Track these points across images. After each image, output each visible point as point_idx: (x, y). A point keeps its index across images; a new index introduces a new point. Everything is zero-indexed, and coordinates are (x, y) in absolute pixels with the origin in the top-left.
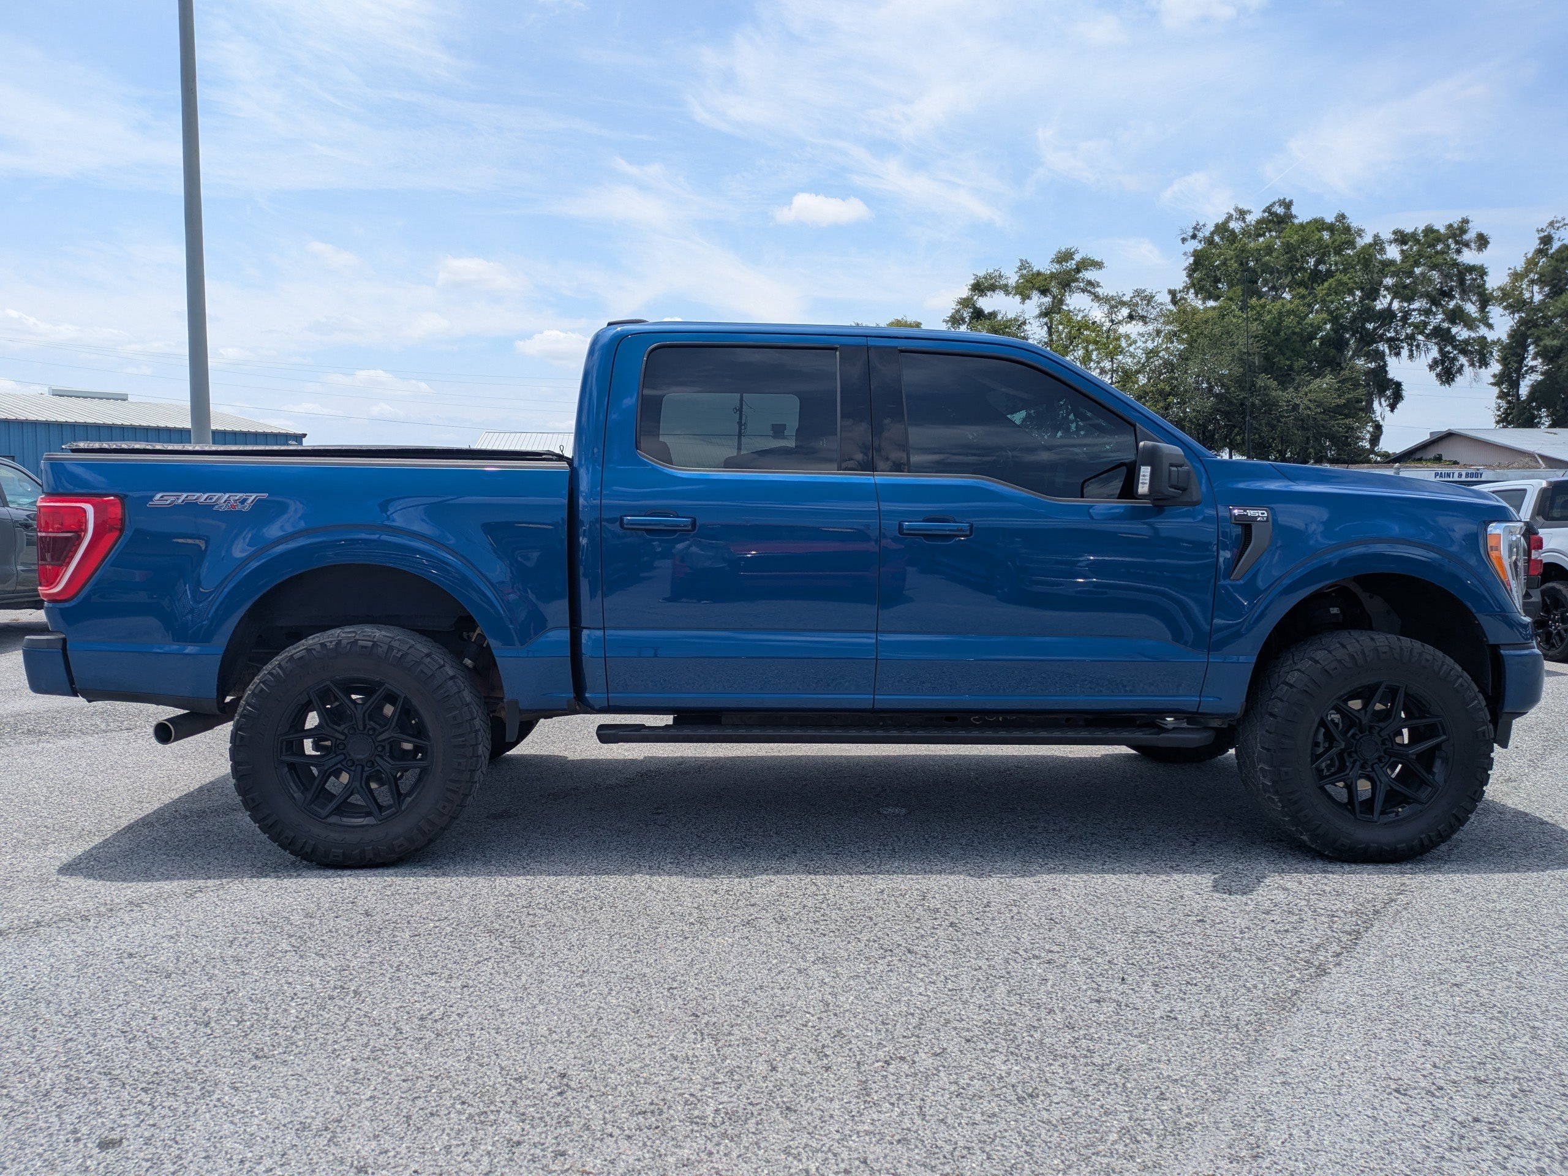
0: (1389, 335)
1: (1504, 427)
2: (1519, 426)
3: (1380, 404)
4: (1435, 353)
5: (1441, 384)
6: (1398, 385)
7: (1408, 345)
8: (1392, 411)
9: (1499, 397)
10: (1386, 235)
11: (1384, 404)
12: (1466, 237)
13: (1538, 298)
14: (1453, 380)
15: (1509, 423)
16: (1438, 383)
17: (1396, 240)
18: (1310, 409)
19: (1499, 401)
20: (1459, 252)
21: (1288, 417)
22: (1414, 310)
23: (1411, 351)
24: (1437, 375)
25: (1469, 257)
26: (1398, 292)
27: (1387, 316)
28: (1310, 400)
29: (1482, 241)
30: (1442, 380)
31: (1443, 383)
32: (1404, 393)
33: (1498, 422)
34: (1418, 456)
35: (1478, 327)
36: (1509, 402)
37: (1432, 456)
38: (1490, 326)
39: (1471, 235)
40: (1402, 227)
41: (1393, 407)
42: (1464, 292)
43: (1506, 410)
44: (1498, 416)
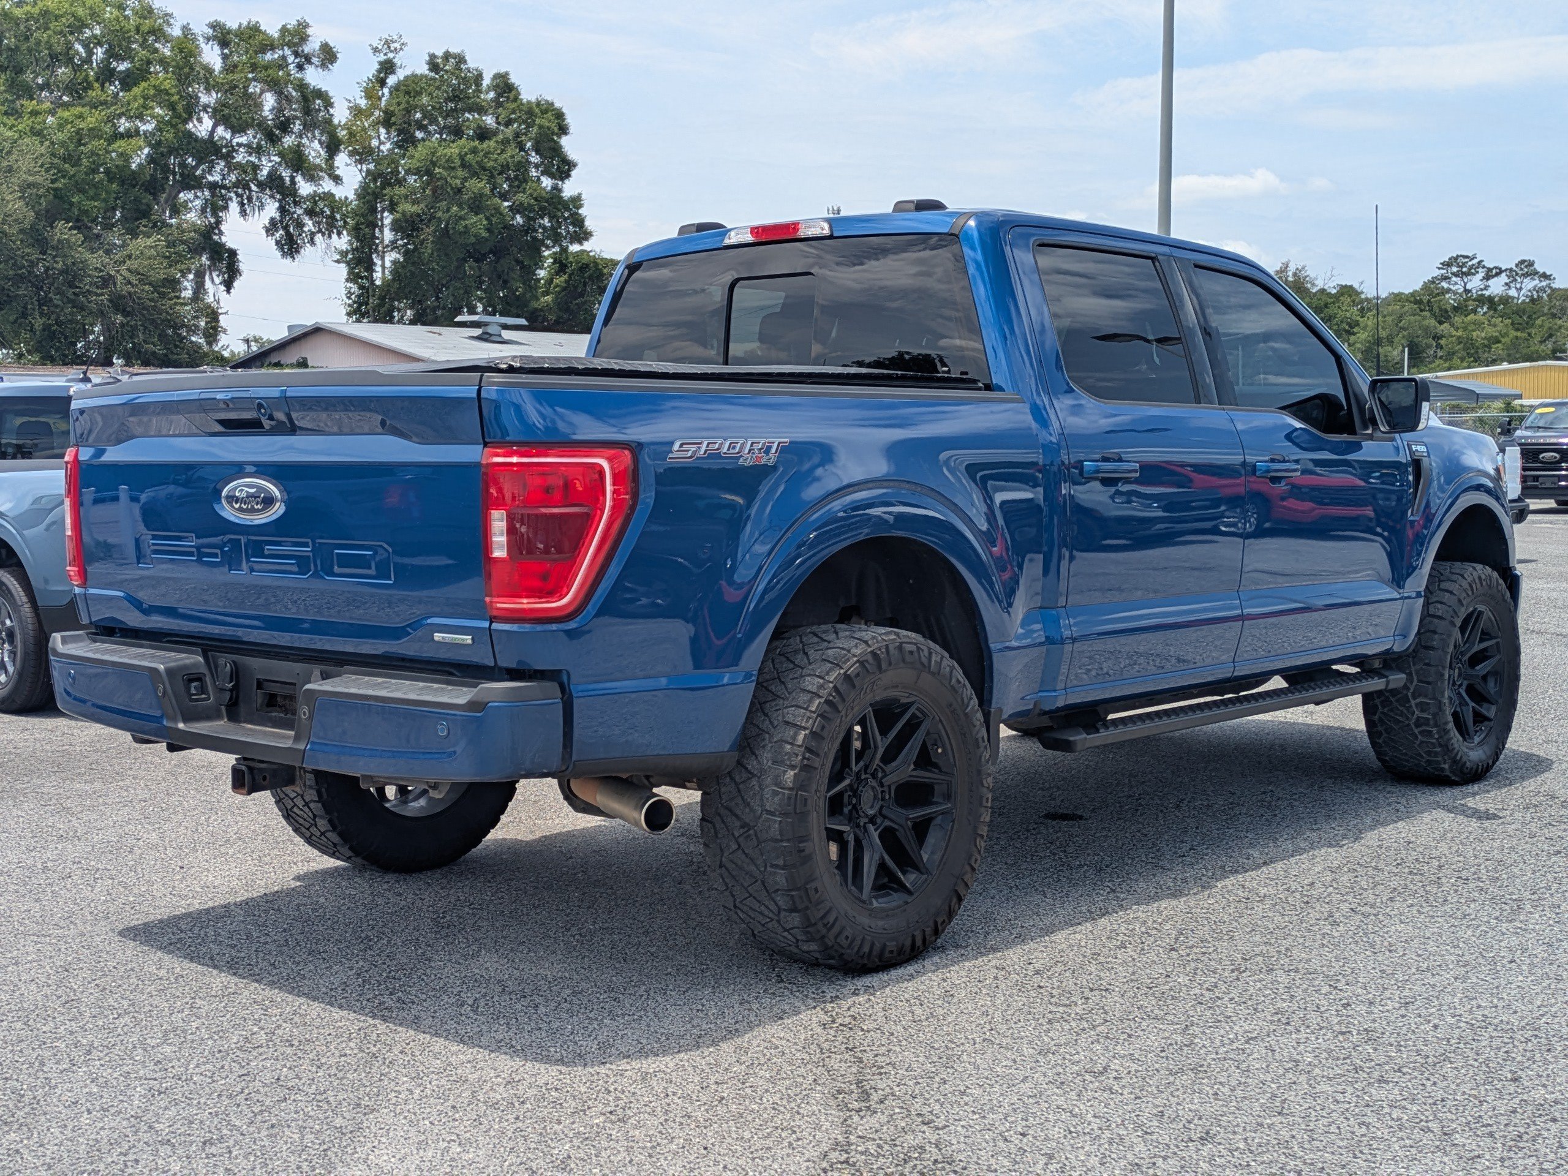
0: (210, 178)
1: (358, 321)
2: (376, 321)
3: (213, 281)
4: (271, 209)
5: (283, 256)
6: (233, 253)
7: (238, 195)
8: (228, 291)
9: (347, 280)
10: (200, 29)
11: (217, 280)
12: (307, 49)
13: (386, 147)
14: (298, 252)
15: (363, 315)
16: (278, 254)
17: (214, 38)
18: (130, 283)
19: (349, 285)
20: (300, 67)
21: (102, 295)
22: (239, 145)
23: (242, 204)
24: (277, 243)
25: (313, 77)
26: (221, 116)
27: (209, 150)
28: (129, 270)
29: (328, 55)
30: (283, 250)
31: (284, 255)
32: (242, 266)
33: (349, 314)
34: (274, 359)
35: (320, 178)
36: (361, 287)
37: (294, 361)
38: (337, 179)
39: (312, 46)
40: (222, 19)
41: (228, 285)
42: (308, 126)
43: (359, 296)
44: (350, 305)
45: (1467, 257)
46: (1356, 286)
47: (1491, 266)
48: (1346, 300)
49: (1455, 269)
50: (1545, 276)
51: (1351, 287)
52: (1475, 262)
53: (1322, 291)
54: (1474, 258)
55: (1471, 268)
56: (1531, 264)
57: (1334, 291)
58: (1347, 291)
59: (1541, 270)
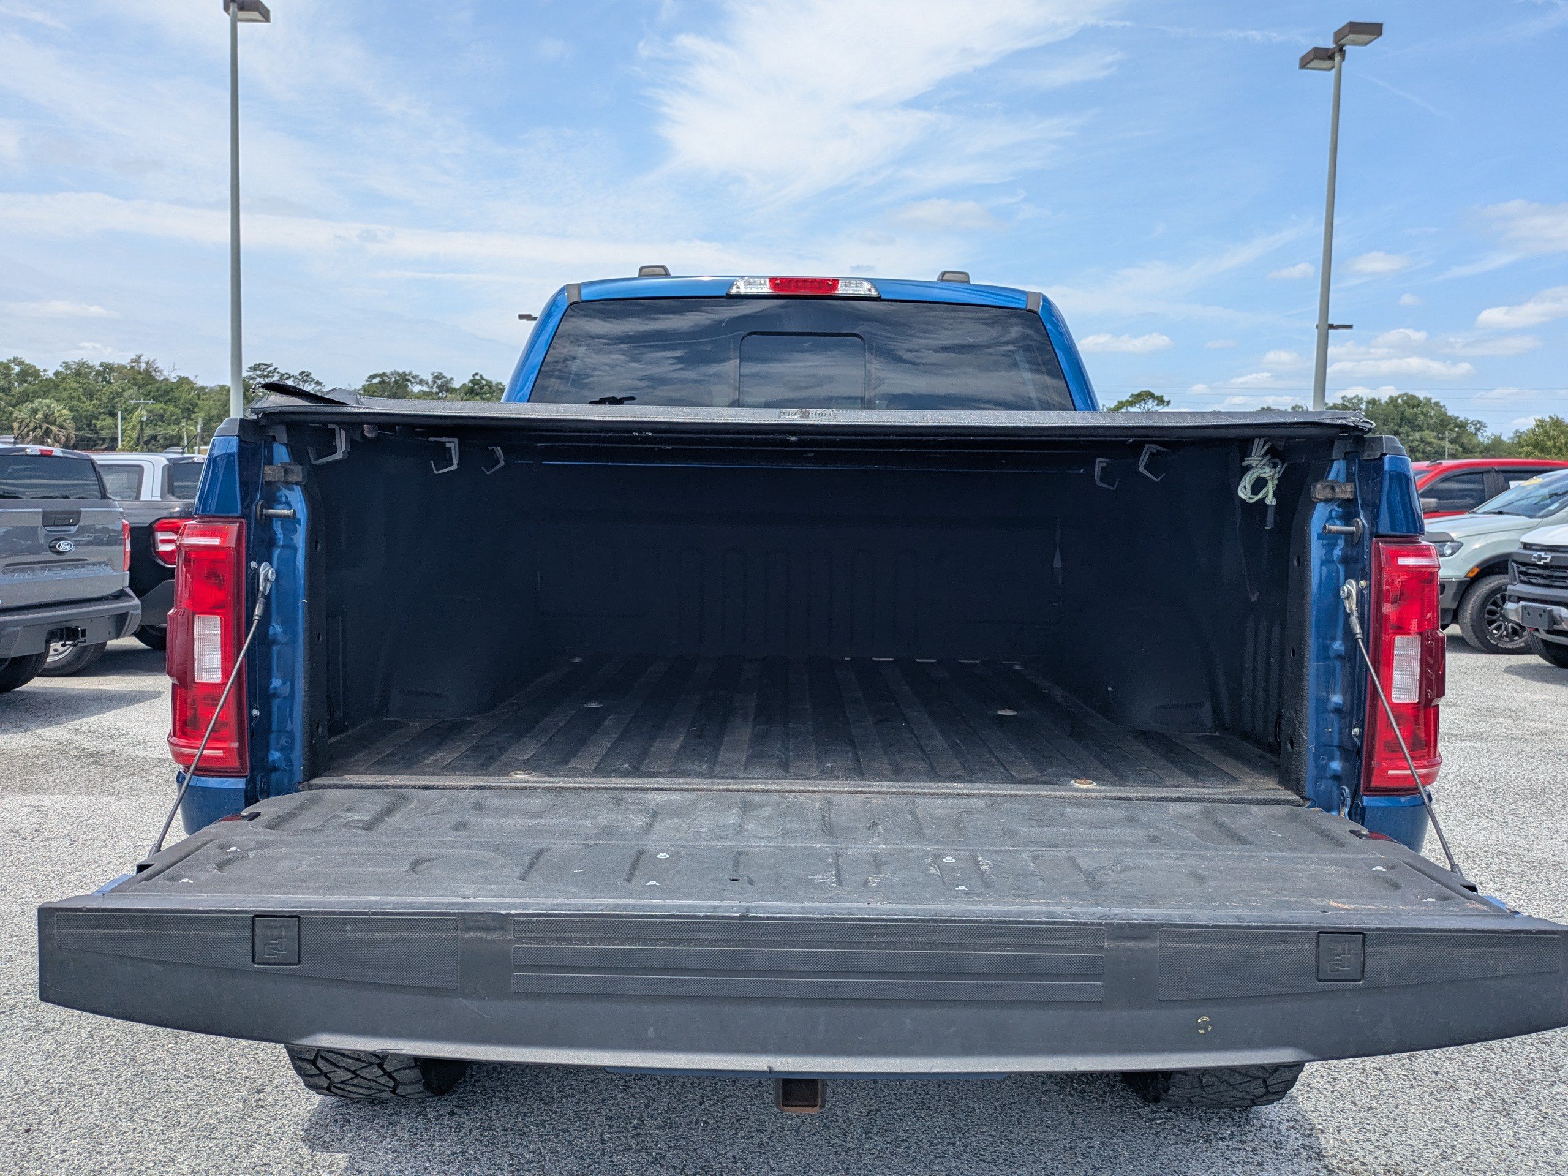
45: (266, 365)
46: (192, 378)
47: (284, 372)
48: (185, 386)
49: (259, 373)
50: (318, 383)
51: (187, 378)
52: (272, 369)
53: (166, 380)
54: (270, 366)
55: (269, 372)
56: (308, 375)
57: (175, 380)
58: (183, 381)
59: (316, 379)
